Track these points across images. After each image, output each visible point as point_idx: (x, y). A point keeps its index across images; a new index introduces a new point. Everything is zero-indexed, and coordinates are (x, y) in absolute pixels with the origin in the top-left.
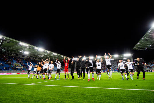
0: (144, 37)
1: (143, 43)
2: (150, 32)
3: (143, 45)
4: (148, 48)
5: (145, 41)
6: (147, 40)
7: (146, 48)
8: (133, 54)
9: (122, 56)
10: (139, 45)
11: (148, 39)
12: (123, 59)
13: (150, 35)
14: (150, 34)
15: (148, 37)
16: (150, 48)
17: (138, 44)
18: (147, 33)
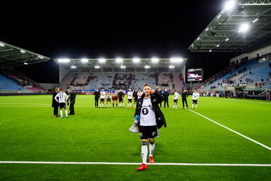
0: (210, 26)
1: (206, 38)
2: (219, 18)
3: (206, 43)
4: (215, 49)
5: (210, 35)
6: (213, 34)
7: (210, 50)
8: (187, 59)
9: (166, 62)
10: (200, 41)
11: (215, 31)
12: (168, 68)
13: (220, 25)
14: (220, 22)
15: (215, 27)
16: (218, 50)
17: (198, 39)
18: (215, 20)
